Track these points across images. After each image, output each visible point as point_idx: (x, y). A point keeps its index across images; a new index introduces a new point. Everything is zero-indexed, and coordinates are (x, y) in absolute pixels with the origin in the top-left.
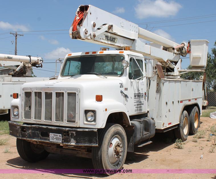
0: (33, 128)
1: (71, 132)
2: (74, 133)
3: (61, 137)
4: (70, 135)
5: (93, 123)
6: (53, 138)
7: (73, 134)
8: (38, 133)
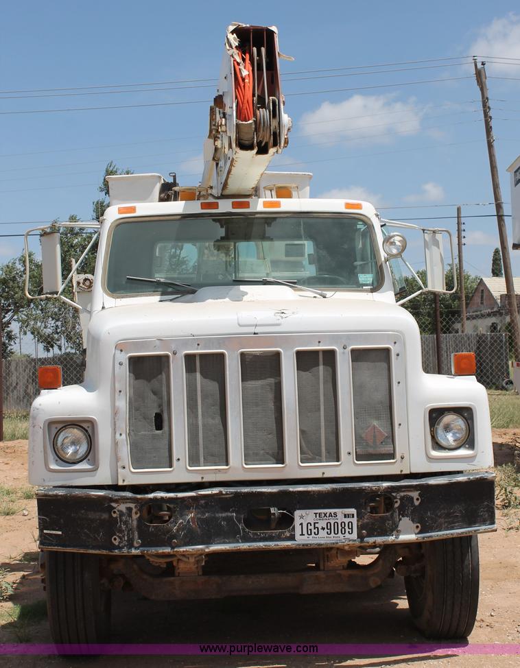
0: (203, 502)
1: (402, 494)
2: (415, 495)
3: (354, 520)
4: (396, 505)
5: (463, 452)
6: (312, 527)
7: (412, 498)
8: (229, 519)
